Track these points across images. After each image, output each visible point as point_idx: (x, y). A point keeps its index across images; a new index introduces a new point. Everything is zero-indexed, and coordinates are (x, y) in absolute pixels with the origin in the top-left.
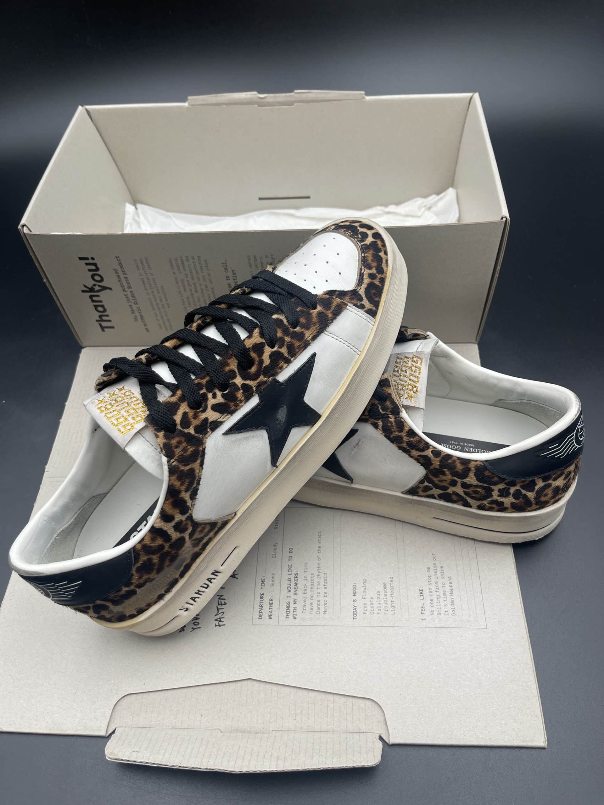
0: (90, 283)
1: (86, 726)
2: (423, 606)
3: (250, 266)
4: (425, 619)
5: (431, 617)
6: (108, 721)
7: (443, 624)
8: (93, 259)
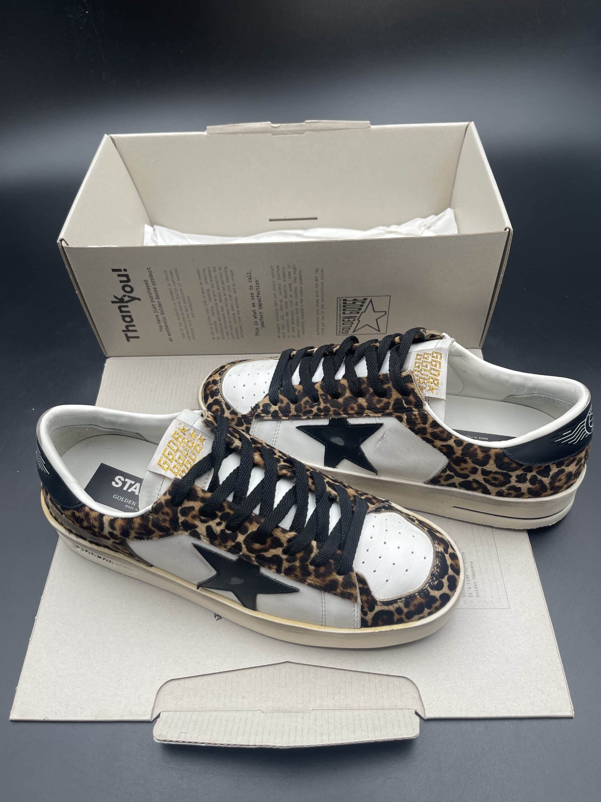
0: (120, 294)
1: (131, 712)
3: (273, 276)
6: (152, 706)
7: (468, 606)
8: (125, 270)
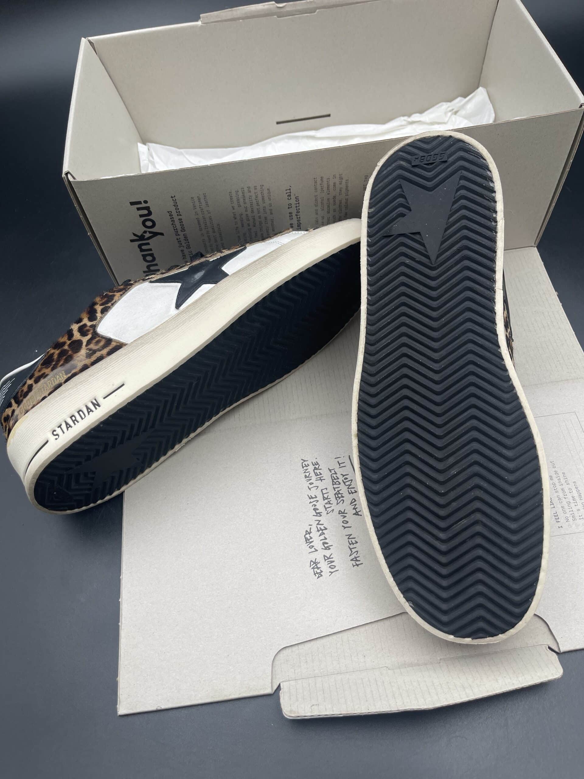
0: (140, 230)
1: (249, 687)
2: (556, 514)
3: (316, 189)
4: (562, 527)
5: (567, 523)
6: (270, 678)
7: (580, 529)
8: (146, 202)
